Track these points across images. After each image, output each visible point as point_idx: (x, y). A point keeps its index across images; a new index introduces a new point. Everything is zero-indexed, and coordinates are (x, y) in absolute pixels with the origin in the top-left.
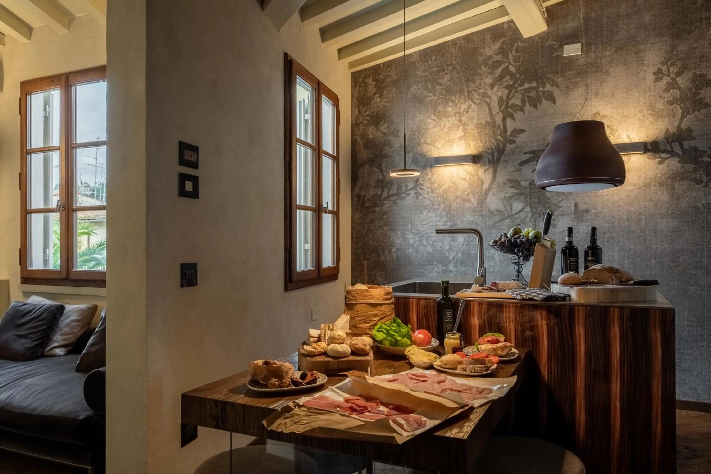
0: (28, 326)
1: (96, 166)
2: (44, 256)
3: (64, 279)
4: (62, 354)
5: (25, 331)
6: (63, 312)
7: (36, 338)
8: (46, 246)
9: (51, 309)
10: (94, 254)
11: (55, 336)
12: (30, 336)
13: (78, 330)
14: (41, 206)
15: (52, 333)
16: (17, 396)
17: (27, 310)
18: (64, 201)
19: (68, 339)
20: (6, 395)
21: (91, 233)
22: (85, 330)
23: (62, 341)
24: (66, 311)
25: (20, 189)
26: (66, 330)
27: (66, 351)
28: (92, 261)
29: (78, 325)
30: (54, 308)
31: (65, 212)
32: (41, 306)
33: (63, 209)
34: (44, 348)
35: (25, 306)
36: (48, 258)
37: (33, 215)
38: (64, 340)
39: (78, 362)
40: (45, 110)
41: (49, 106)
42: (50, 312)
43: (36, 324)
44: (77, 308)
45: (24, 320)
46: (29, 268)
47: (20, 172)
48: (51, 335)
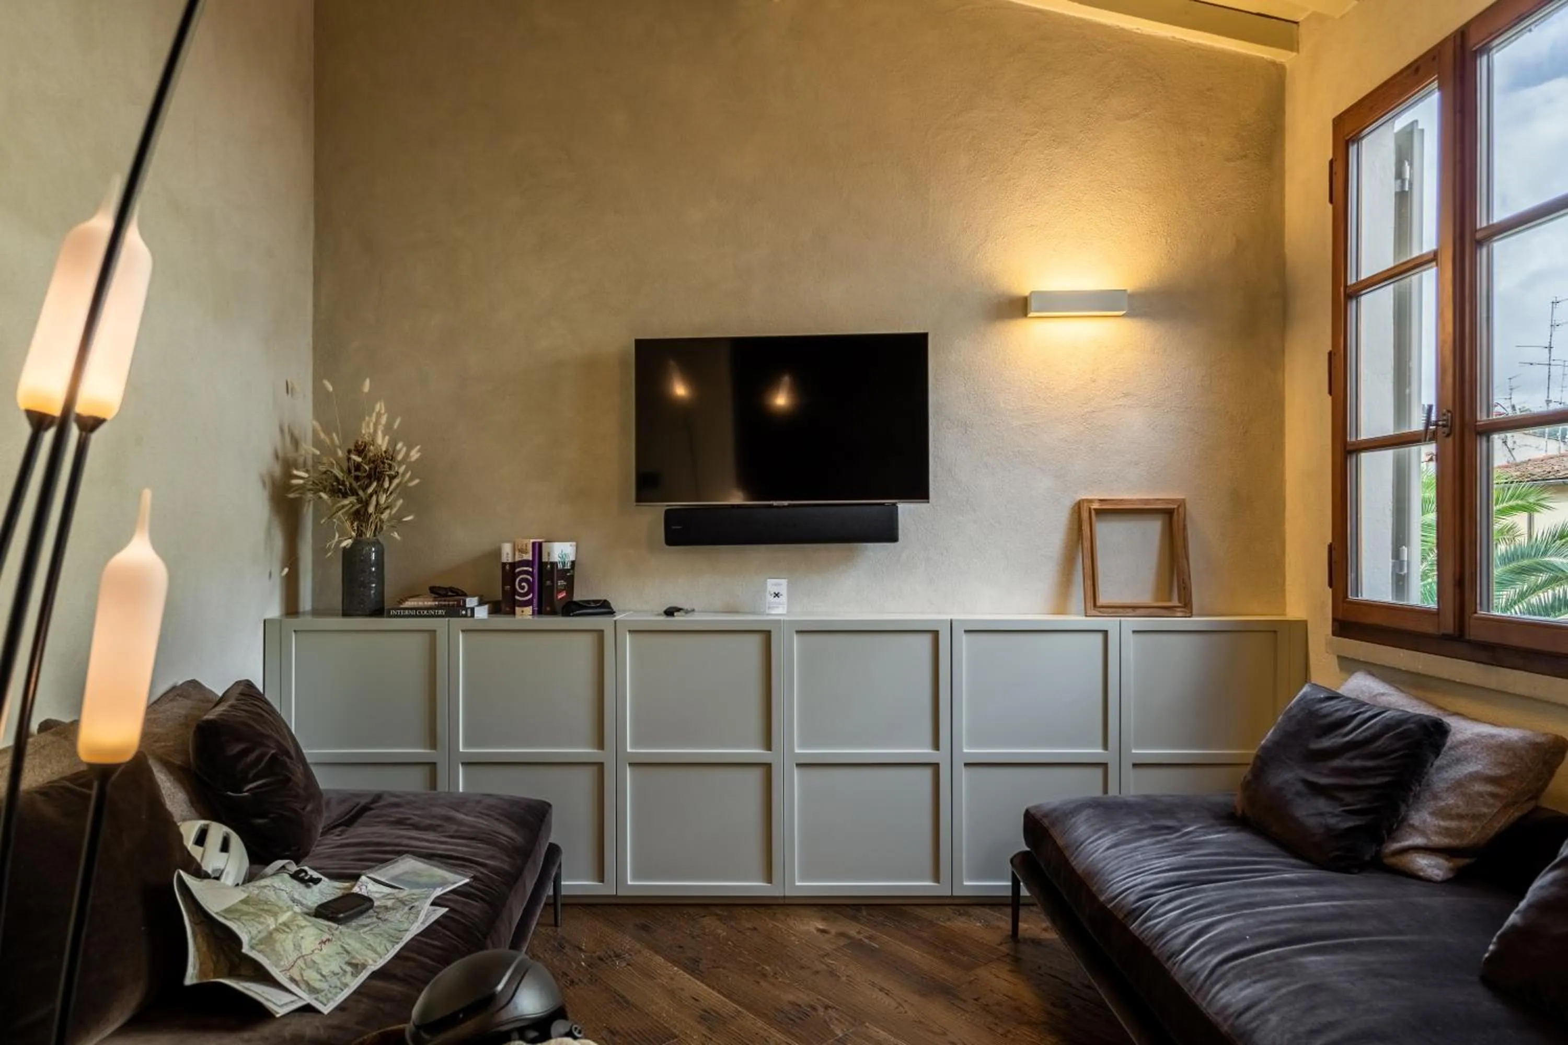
0: (1337, 763)
1: (1550, 365)
2: (1394, 566)
3: (1446, 638)
4: (1439, 879)
5: (1328, 776)
6: (1444, 744)
7: (1359, 807)
8: (1400, 538)
9: (1404, 727)
10: (1545, 553)
11: (1418, 810)
12: (1341, 795)
13: (1495, 810)
14: (1388, 428)
15: (1405, 801)
16: (1274, 1019)
17: (1339, 714)
18: (1450, 408)
19: (1460, 833)
20: (1244, 993)
21: (1537, 508)
22: (1517, 814)
23: (1438, 833)
24: (1450, 741)
25: (1330, 393)
26: (1451, 802)
27: (1451, 869)
28: (1541, 571)
29: (1493, 795)
30: (1412, 726)
31: (1450, 439)
32: (1375, 711)
33: (1446, 430)
34: (1381, 842)
35: (1332, 703)
36: (1406, 571)
37: (1365, 457)
38: (1447, 832)
39: (1491, 947)
40: (1399, 175)
41: (1411, 165)
42: (1401, 736)
43: (1357, 763)
44: (1492, 736)
45: (1327, 743)
46: (1351, 597)
47: (1330, 348)
48: (1403, 808)
